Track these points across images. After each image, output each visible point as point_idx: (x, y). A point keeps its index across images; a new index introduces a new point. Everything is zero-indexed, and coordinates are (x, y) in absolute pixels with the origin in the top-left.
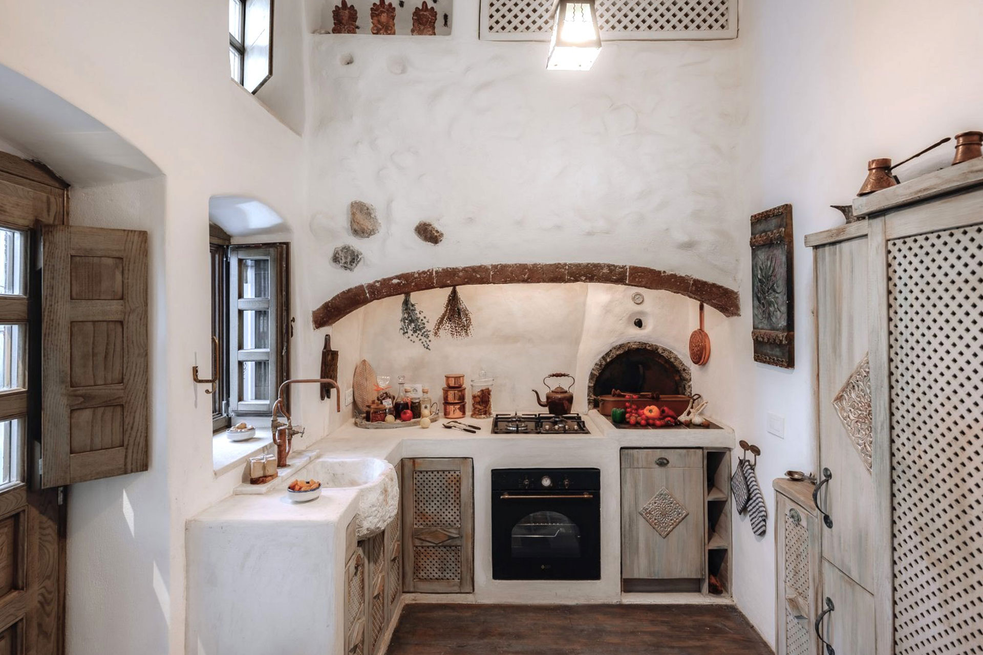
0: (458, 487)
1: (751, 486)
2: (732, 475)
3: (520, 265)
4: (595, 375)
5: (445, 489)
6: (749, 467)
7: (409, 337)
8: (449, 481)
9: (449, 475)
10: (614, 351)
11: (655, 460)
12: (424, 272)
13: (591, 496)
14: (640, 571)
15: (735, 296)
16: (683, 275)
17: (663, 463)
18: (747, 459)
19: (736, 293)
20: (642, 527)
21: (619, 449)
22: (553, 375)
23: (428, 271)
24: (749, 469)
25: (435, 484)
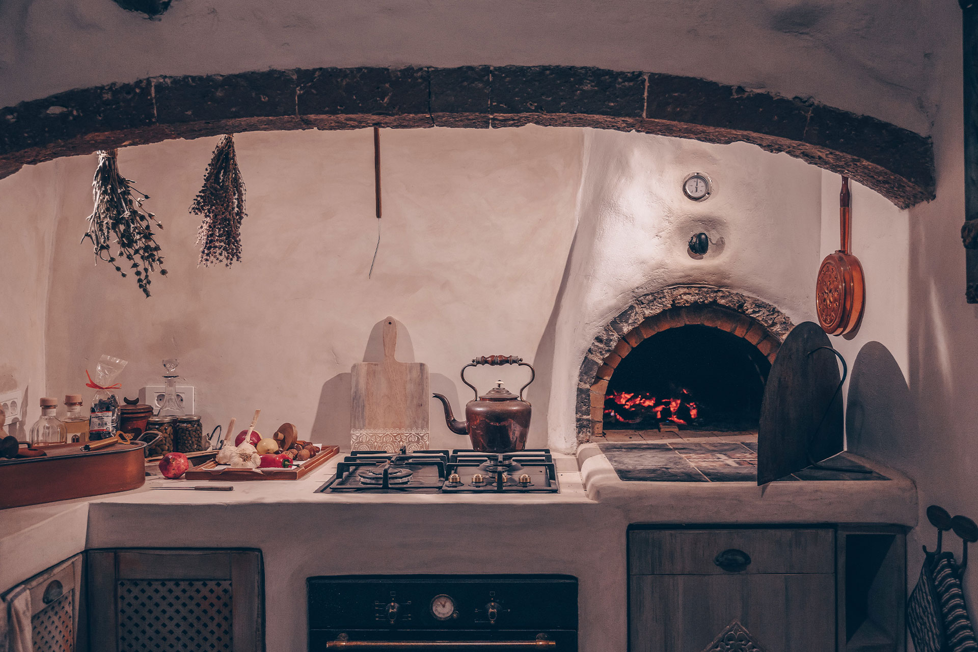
0: (226, 619)
1: (950, 618)
2: (910, 592)
5: (195, 623)
6: (948, 571)
7: (112, 260)
8: (205, 605)
9: (205, 591)
10: (639, 308)
11: (714, 554)
12: (127, 88)
13: (554, 643)
15: (924, 148)
16: (787, 96)
17: (734, 562)
18: (945, 549)
19: (924, 141)
21: (625, 529)
22: (484, 361)
23: (138, 83)
24: (948, 576)
25: (170, 612)
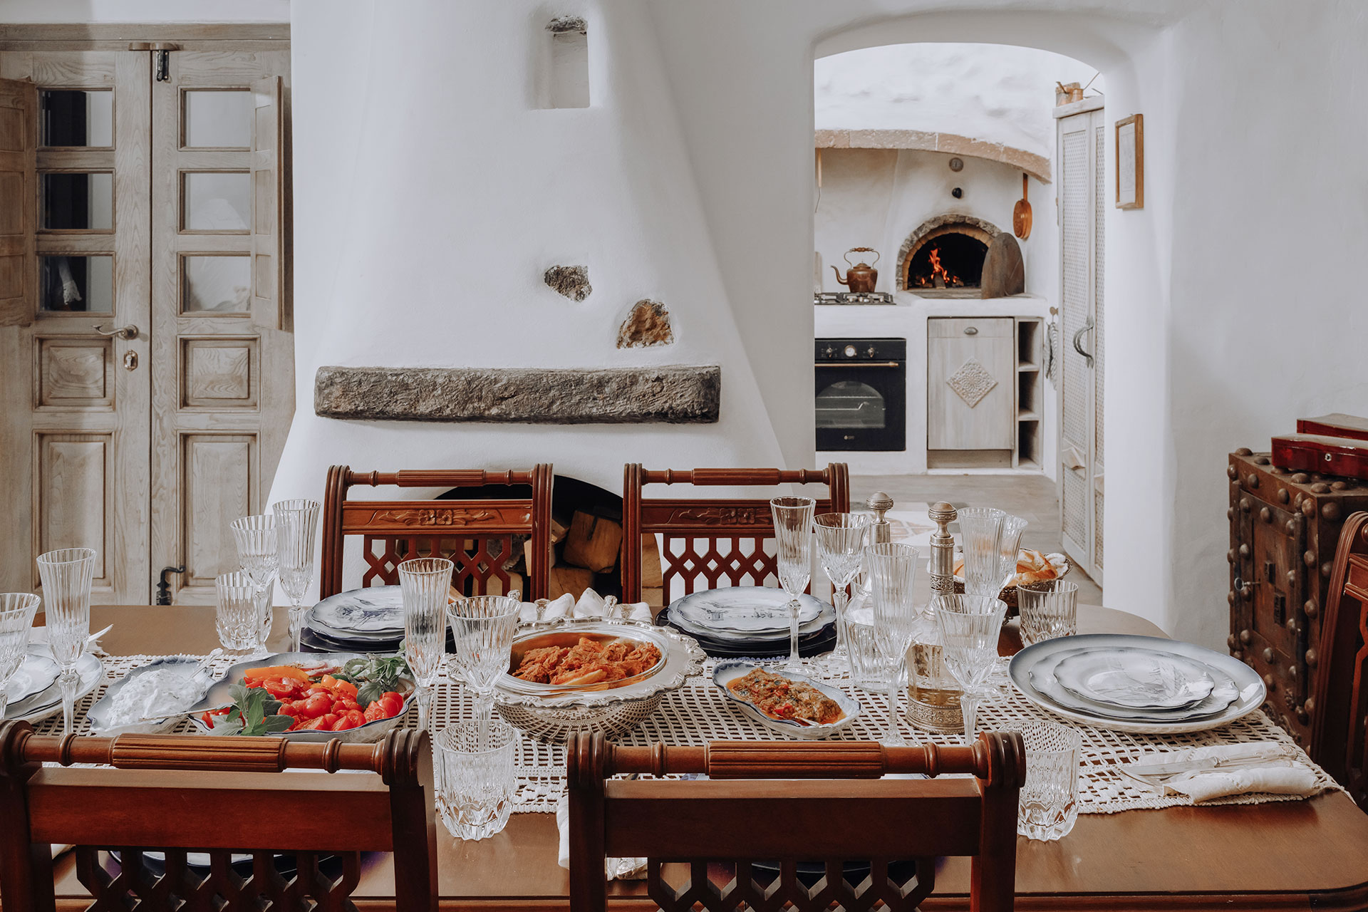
3: (826, 131)
4: (905, 252)
10: (927, 225)
11: (964, 329)
13: (897, 364)
14: (947, 442)
15: (1047, 164)
16: (994, 143)
17: (972, 333)
19: (1048, 161)
20: (949, 398)
21: (926, 318)
22: (856, 250)
